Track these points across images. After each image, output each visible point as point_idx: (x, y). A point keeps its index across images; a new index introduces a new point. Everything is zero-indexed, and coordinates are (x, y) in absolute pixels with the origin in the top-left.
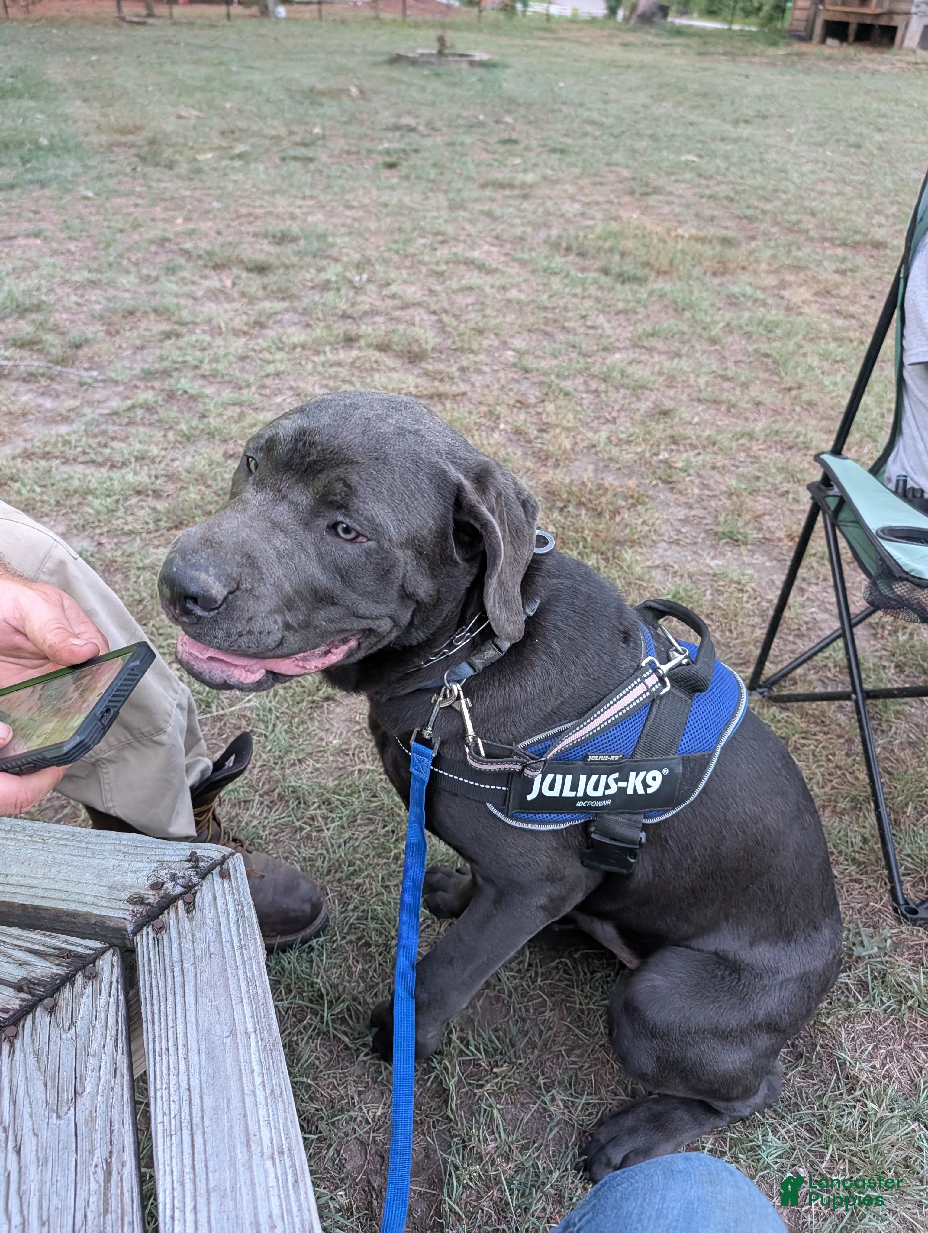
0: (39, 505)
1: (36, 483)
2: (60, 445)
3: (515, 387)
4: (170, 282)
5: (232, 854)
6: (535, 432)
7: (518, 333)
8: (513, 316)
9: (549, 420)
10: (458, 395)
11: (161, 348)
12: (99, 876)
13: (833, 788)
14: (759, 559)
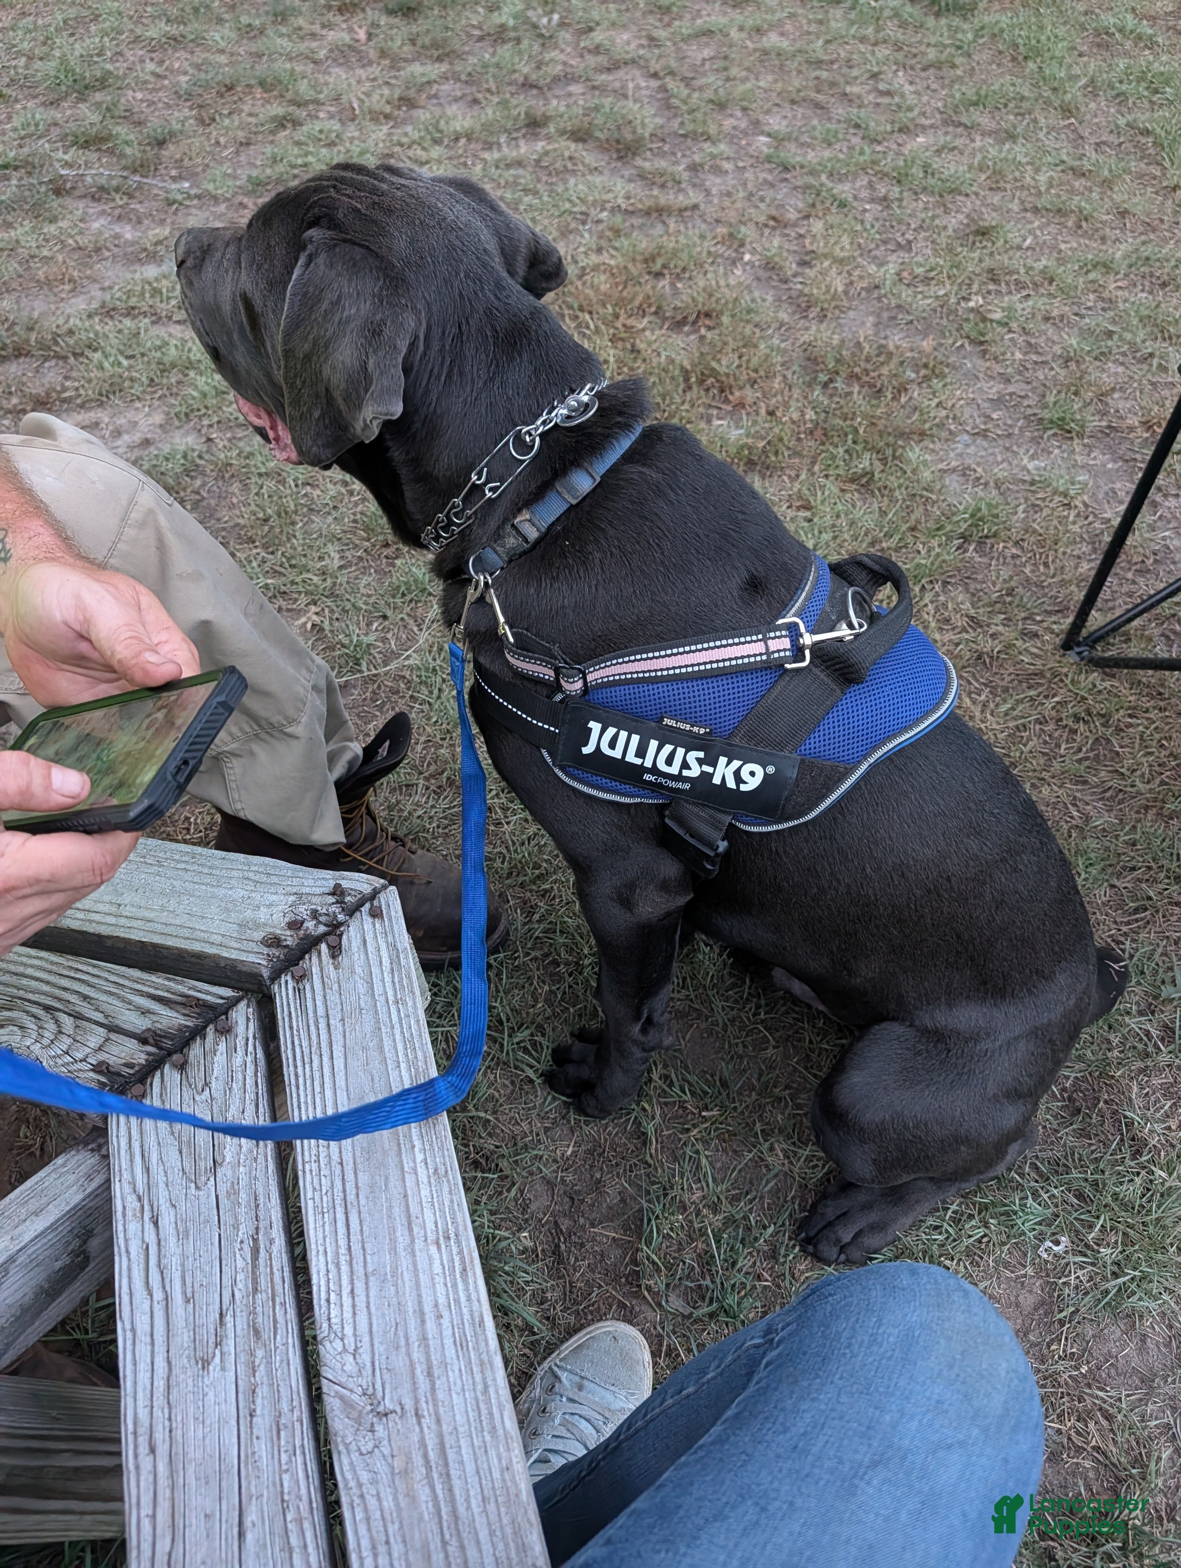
0: (127, 384)
1: (121, 353)
2: (147, 295)
3: (768, 194)
4: (281, 35)
5: (384, 887)
6: (794, 266)
7: (777, 105)
8: (770, 78)
9: (814, 248)
10: (686, 209)
11: (272, 142)
12: (227, 910)
13: (1163, 783)
14: (1099, 458)
